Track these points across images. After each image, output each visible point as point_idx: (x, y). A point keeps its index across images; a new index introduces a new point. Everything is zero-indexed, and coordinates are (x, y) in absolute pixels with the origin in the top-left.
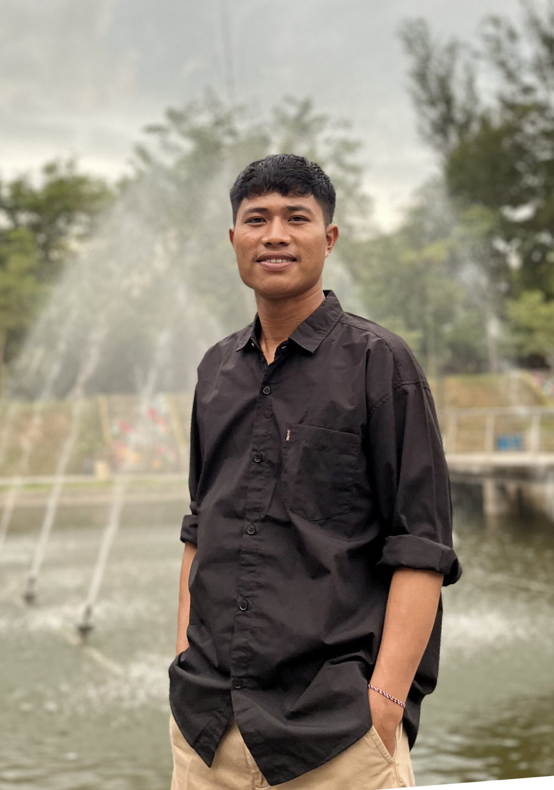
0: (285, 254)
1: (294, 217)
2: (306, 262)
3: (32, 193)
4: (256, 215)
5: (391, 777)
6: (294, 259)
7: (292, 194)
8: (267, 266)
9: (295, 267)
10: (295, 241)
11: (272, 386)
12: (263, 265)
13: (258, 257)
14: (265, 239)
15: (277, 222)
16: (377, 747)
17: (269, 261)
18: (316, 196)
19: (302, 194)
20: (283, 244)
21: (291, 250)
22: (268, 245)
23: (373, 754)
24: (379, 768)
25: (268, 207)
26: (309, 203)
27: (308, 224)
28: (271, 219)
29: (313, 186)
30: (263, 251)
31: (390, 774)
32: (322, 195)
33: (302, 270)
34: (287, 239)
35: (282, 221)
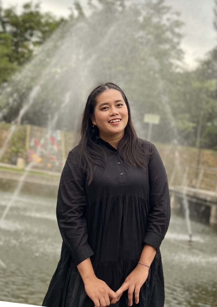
3: (16, 17)
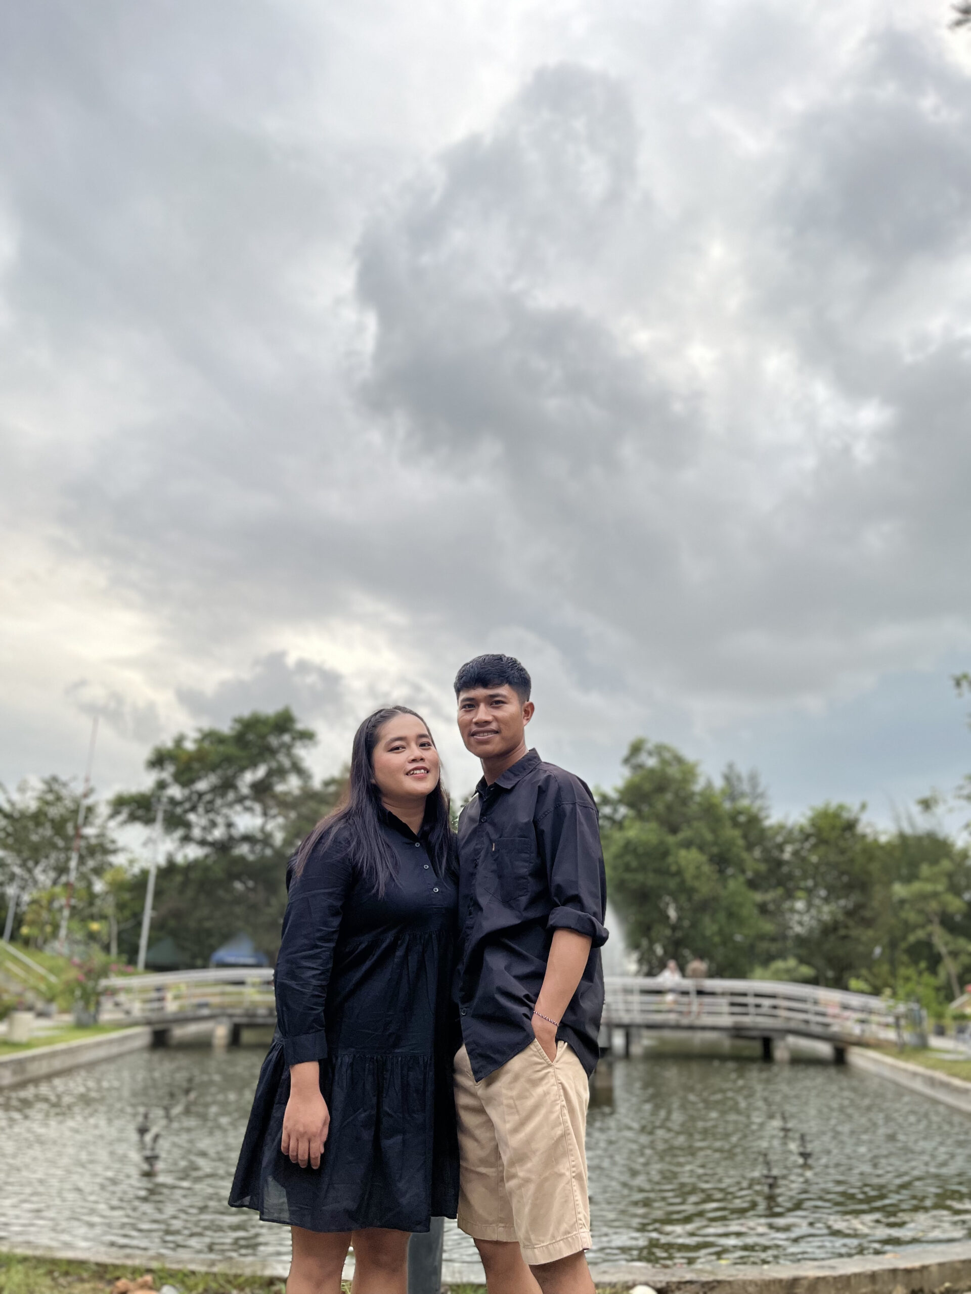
0: (489, 729)
1: (495, 702)
2: (506, 733)
4: (468, 703)
5: (550, 1074)
6: (496, 732)
7: (491, 687)
8: (477, 739)
9: (497, 738)
10: (496, 719)
11: (488, 816)
12: (475, 738)
13: (472, 732)
14: (474, 720)
15: (482, 706)
16: (538, 1051)
17: (478, 735)
18: (510, 683)
19: (500, 685)
20: (487, 723)
21: (494, 726)
22: (476, 723)
23: (535, 1055)
24: (539, 1067)
25: (474, 697)
26: (504, 691)
27: (506, 705)
28: (478, 705)
29: (507, 678)
30: (474, 728)
31: (549, 1072)
32: (516, 682)
33: (503, 738)
34: (490, 718)
35: (485, 707)
